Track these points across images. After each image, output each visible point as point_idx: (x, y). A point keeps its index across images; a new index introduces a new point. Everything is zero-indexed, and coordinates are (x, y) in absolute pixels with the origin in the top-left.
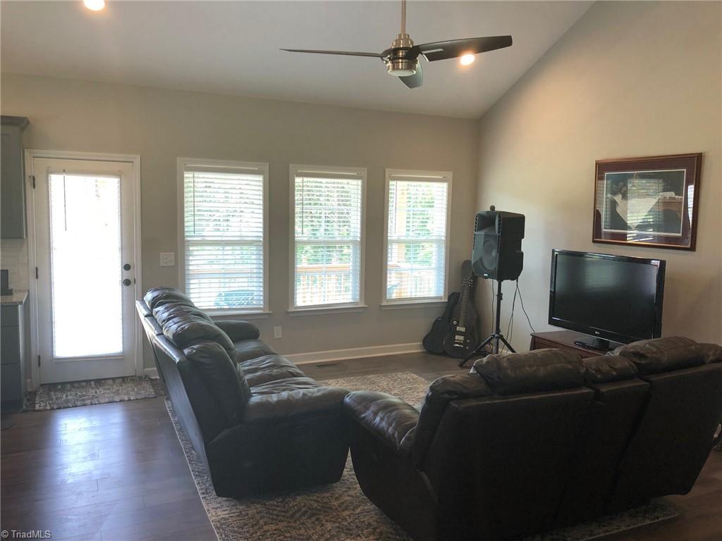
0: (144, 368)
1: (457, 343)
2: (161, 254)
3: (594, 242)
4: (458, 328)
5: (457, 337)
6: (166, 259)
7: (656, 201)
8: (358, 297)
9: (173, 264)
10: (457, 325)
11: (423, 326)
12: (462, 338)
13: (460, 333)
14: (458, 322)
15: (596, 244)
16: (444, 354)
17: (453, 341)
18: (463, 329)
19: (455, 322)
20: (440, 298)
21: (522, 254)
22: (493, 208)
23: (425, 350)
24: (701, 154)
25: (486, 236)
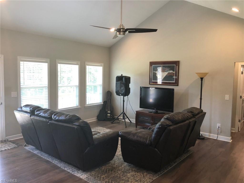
0: (6, 137)
1: (108, 116)
2: (12, 92)
3: (150, 84)
4: (108, 112)
5: (108, 115)
6: (13, 94)
7: (167, 73)
8: (78, 104)
9: (16, 96)
10: (108, 111)
11: (96, 112)
12: (109, 115)
13: (109, 113)
14: (108, 110)
15: (150, 85)
16: (104, 120)
17: (107, 116)
18: (110, 112)
19: (107, 110)
20: (101, 103)
21: (130, 88)
22: (122, 75)
23: (97, 120)
24: (179, 61)
25: (120, 83)
